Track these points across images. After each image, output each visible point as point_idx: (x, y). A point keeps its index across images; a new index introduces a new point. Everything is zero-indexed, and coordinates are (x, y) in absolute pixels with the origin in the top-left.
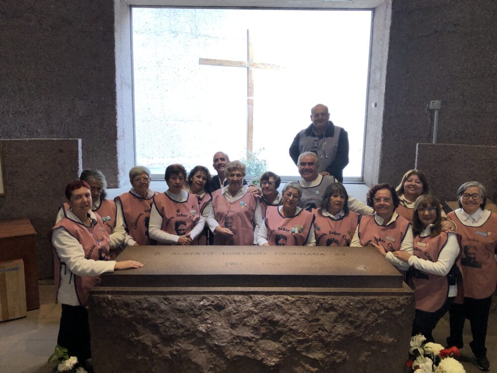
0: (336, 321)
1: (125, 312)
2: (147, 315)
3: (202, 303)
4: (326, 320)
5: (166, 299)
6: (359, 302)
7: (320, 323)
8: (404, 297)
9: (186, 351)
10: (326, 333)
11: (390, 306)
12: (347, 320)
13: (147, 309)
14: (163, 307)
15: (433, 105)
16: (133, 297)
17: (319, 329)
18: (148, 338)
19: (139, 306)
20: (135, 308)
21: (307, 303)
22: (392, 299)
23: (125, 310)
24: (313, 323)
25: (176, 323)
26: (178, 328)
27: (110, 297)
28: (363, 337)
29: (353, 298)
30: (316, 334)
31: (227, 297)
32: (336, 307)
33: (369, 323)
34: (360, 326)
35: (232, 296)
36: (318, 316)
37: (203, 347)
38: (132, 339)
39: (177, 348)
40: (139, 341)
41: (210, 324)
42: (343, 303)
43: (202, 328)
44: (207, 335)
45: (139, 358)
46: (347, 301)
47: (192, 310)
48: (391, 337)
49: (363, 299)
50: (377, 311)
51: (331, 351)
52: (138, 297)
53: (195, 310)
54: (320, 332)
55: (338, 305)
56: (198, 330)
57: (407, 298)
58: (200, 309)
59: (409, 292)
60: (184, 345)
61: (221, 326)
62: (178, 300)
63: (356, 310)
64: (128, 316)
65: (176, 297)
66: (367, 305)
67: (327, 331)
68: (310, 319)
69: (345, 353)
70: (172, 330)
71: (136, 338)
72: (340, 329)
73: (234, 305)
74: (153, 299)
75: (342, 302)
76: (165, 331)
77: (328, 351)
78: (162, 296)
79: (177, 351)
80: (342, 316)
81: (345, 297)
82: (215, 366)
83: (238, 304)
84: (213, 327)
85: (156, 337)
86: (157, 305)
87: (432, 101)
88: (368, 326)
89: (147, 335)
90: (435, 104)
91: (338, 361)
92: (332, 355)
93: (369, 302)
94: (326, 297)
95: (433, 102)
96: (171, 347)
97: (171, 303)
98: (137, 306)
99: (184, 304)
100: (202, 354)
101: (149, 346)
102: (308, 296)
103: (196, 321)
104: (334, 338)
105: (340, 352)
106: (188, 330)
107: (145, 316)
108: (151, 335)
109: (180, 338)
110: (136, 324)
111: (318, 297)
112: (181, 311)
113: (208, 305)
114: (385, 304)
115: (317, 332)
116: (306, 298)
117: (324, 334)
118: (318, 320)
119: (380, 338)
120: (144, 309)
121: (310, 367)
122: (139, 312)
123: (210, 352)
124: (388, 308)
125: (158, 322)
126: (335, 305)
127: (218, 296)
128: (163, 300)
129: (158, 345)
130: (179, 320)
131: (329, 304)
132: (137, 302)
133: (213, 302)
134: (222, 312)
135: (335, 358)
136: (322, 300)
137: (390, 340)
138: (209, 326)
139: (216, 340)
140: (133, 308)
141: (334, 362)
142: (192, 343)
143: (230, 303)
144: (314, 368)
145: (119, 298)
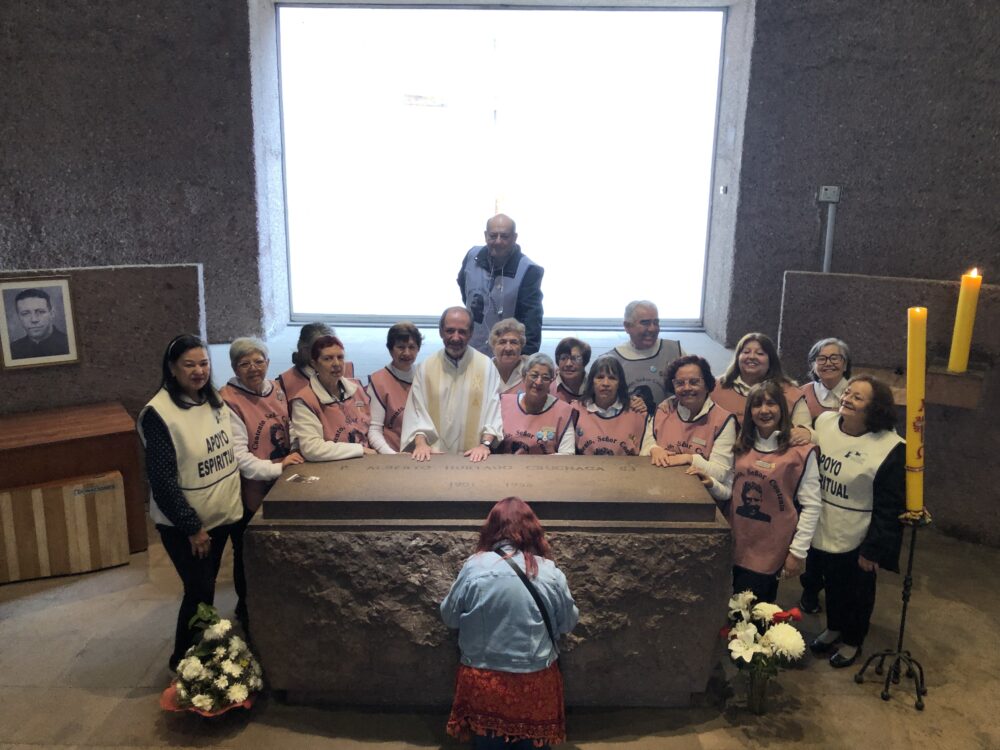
0: (612, 569)
1: (300, 556)
2: (332, 561)
3: (414, 543)
4: (596, 568)
5: (360, 537)
6: (647, 542)
7: (588, 572)
8: (717, 535)
9: (391, 612)
10: (598, 587)
11: (694, 549)
12: (630, 569)
13: (332, 551)
14: (357, 548)
15: (826, 194)
16: (311, 534)
17: (588, 581)
18: (334, 593)
19: (322, 548)
20: (316, 550)
21: (570, 543)
22: (698, 538)
23: (300, 553)
24: (579, 573)
25: (376, 572)
26: (379, 580)
27: (277, 533)
28: (653, 592)
29: (637, 536)
30: (581, 588)
31: (451, 534)
32: (613, 550)
33: (661, 573)
34: (648, 576)
35: (459, 533)
36: (585, 562)
37: (415, 606)
38: (311, 595)
39: (378, 607)
40: (321, 598)
41: (425, 573)
42: (623, 544)
43: (415, 579)
44: (421, 589)
45: (323, 621)
46: (630, 540)
47: (400, 553)
48: (695, 594)
49: (654, 538)
50: (675, 556)
51: (605, 613)
52: (319, 534)
53: (404, 553)
54: (588, 586)
55: (615, 546)
56: (409, 582)
57: (720, 537)
58: (411, 553)
59: (724, 527)
60: (388, 604)
61: (443, 576)
62: (378, 539)
63: (643, 554)
64: (306, 562)
65: (374, 534)
66: (660, 546)
67: (598, 584)
68: (574, 566)
69: (625, 617)
70: (370, 581)
71: (317, 594)
72: (618, 581)
73: (462, 546)
74: (342, 537)
75: (622, 542)
76: (361, 584)
77: (600, 612)
78: (354, 533)
79: (377, 611)
80: (621, 563)
81: (627, 535)
82: (434, 633)
83: (468, 544)
84: (431, 578)
85: (346, 592)
86: (347, 547)
87: (824, 187)
88: (660, 577)
89: (334, 589)
90: (829, 193)
91: (614, 627)
92: (607, 618)
93: (662, 542)
94: (599, 535)
95: (826, 190)
96: (369, 606)
97: (367, 543)
98: (317, 547)
99: (388, 544)
100: (415, 617)
101: (337, 606)
102: (571, 534)
103: (405, 568)
104: (608, 594)
105: (617, 615)
106: (394, 582)
107: (329, 561)
108: (339, 589)
109: (383, 593)
110: (317, 574)
111: (586, 534)
112: (382, 555)
113: (425, 546)
114: (687, 545)
115: (583, 585)
116: (569, 536)
117: (594, 588)
118: (585, 568)
119: (678, 594)
120: (329, 552)
121: (573, 636)
122: (321, 556)
123: (426, 613)
124: (690, 552)
125: (350, 569)
126: (612, 547)
127: (438, 532)
128: (356, 539)
129: (350, 604)
130: (380, 567)
131: (604, 545)
132: (318, 540)
133: (430, 541)
134: (444, 556)
135: (610, 623)
136: (592, 540)
137: (694, 598)
138: (425, 576)
139: (435, 596)
140: (312, 551)
141: (608, 629)
142: (400, 602)
143: (456, 543)
144: (578, 636)
145: (292, 536)
